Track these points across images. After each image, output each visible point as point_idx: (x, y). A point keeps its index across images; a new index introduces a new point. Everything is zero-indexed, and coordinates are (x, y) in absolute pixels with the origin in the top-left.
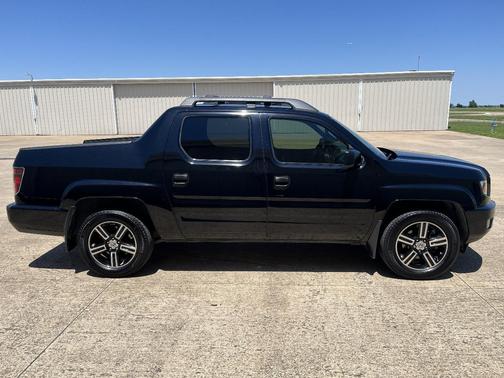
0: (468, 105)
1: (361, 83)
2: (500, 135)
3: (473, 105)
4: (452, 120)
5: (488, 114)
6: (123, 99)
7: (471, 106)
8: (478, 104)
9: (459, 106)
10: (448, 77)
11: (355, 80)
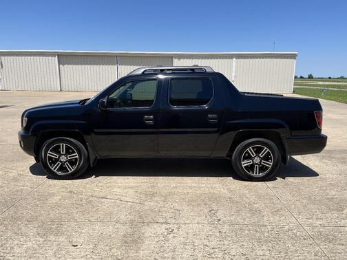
0: (307, 77)
1: (234, 59)
2: (328, 97)
3: (310, 77)
4: (295, 87)
5: (320, 83)
6: (66, 66)
7: (309, 78)
8: (314, 77)
9: (301, 77)
10: (293, 56)
11: (230, 57)
